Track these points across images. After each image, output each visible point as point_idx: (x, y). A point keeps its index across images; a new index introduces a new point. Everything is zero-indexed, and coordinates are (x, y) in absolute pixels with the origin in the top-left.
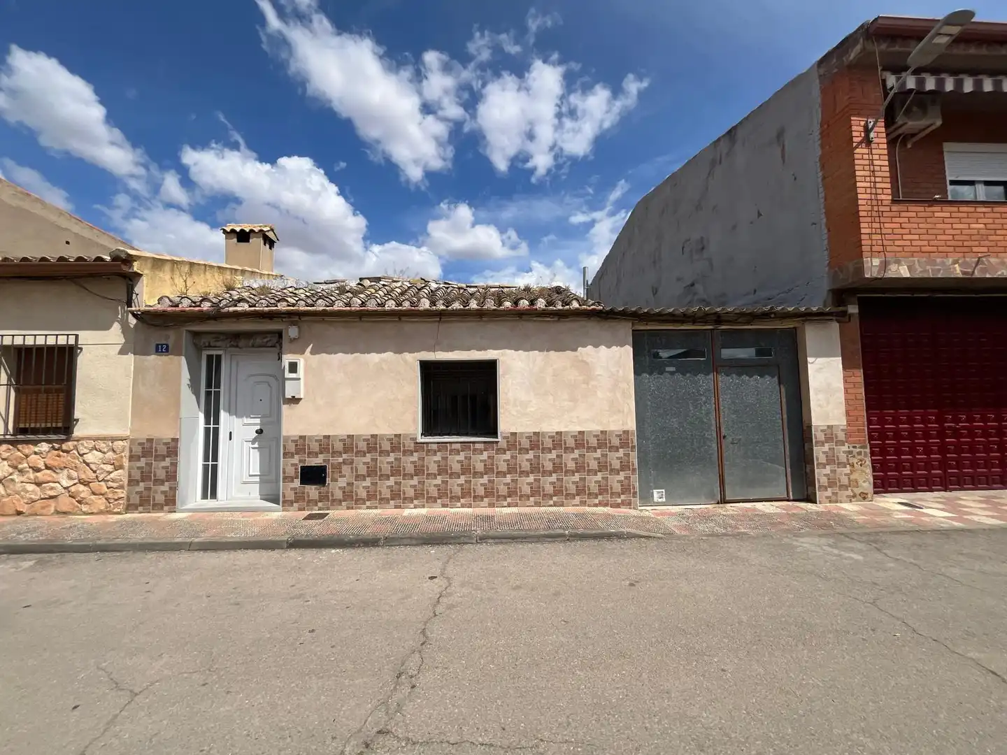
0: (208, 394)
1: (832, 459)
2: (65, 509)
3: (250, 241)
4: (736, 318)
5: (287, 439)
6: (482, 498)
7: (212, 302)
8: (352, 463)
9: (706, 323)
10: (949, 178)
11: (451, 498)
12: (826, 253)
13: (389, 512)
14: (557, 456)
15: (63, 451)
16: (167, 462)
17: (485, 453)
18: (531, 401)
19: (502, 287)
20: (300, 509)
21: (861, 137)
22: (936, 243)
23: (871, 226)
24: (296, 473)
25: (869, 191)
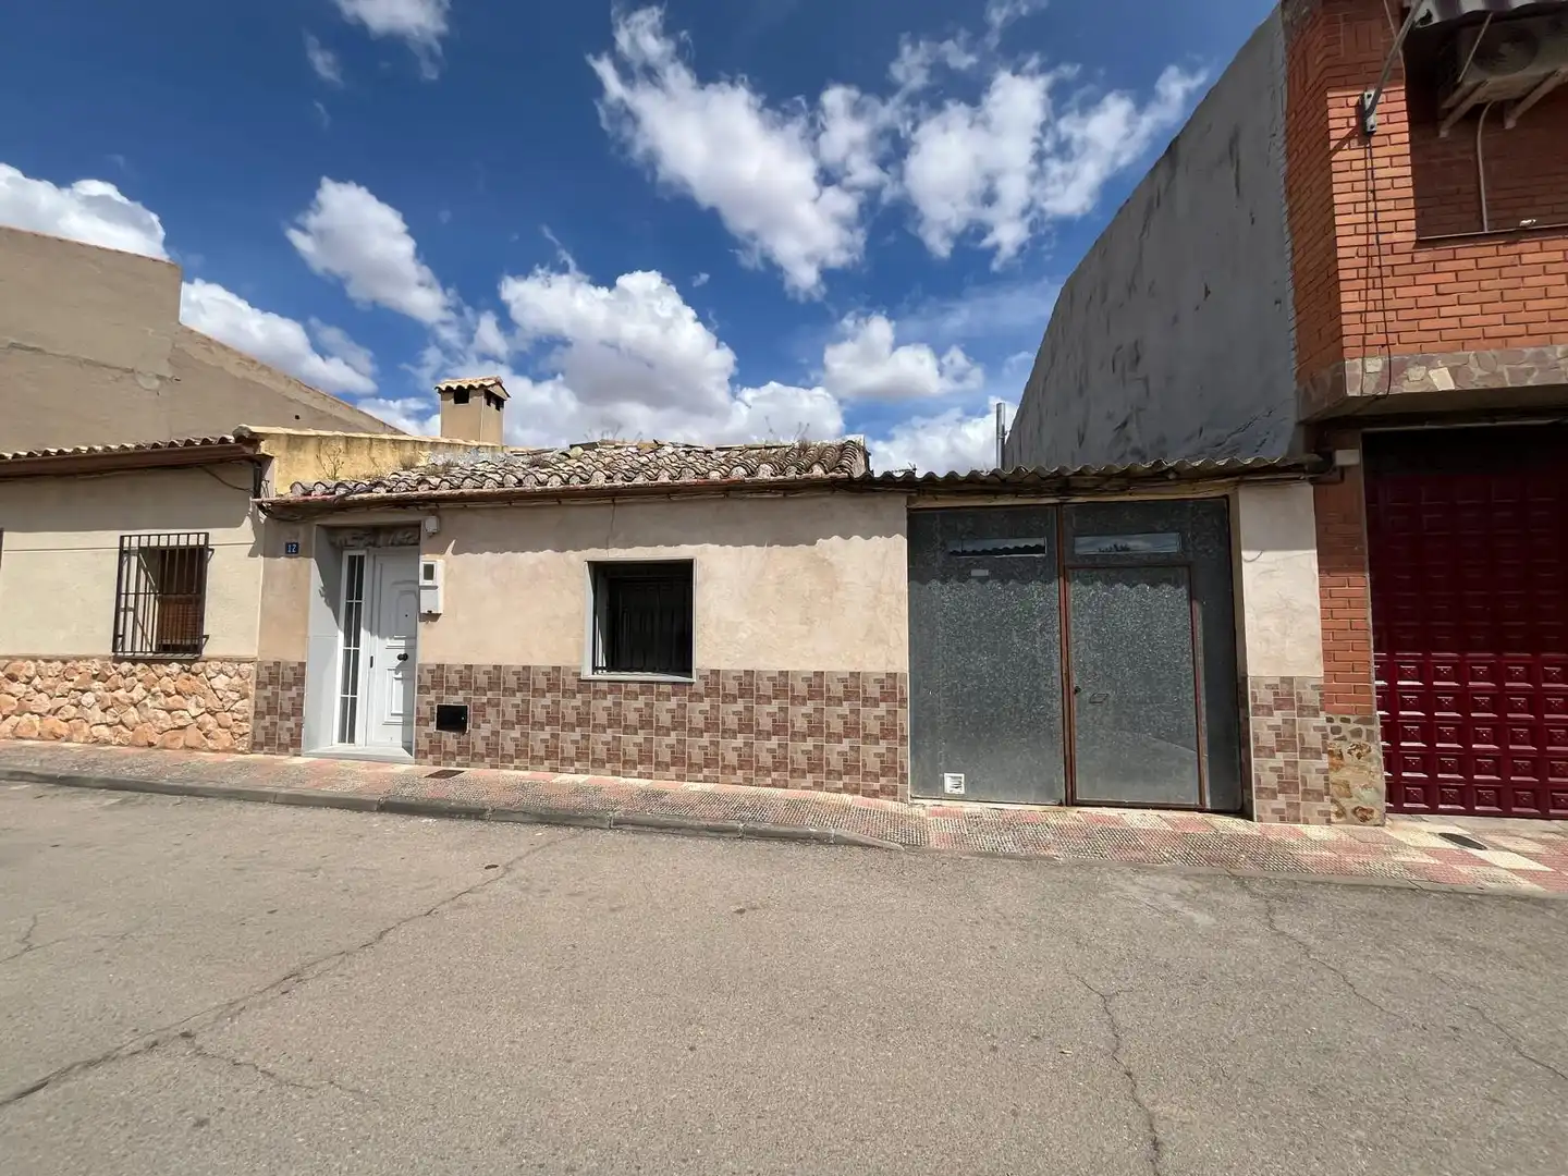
0: (349, 606)
1: (1286, 742)
2: (193, 744)
3: (470, 400)
4: (1097, 483)
5: (422, 667)
6: (667, 766)
7: (347, 488)
8: (498, 705)
9: (1039, 493)
11: (625, 762)
12: (1294, 354)
13: (540, 776)
14: (780, 709)
15: (196, 674)
16: (294, 692)
17: (674, 699)
18: (741, 623)
19: (766, 448)
20: (435, 764)
21: (1349, 127)
22: (1523, 316)
23: (1363, 298)
24: (432, 713)
25: (1362, 229)
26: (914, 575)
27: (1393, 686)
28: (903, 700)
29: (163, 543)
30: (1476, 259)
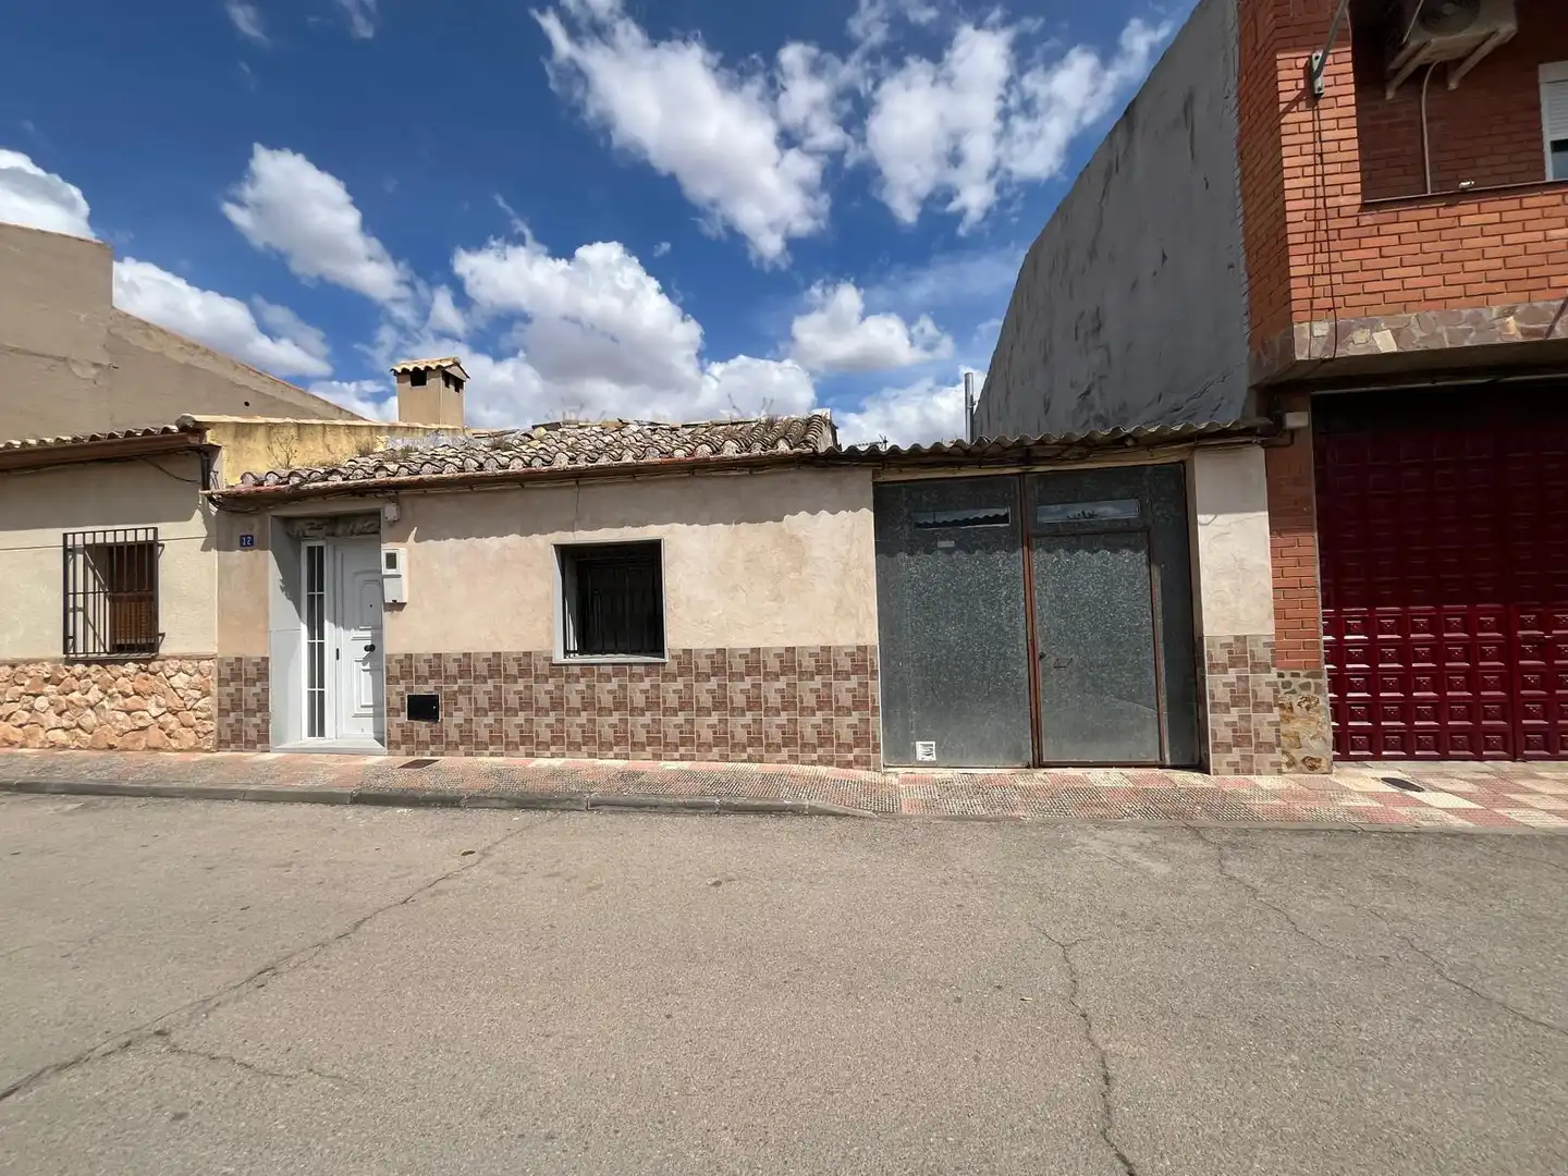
0: (311, 599)
1: (1242, 697)
2: (156, 745)
3: (428, 382)
4: (1059, 451)
5: (390, 658)
6: (643, 746)
7: (301, 476)
8: (470, 693)
10: (1549, 137)
11: (602, 744)
12: (1246, 319)
13: (515, 762)
14: (753, 686)
15: (152, 673)
16: (257, 689)
17: (647, 680)
18: (711, 602)
19: (733, 424)
20: (408, 755)
21: (1298, 89)
22: (1462, 278)
23: (1311, 261)
24: (403, 704)
25: (1309, 193)
26: (881, 548)
27: (1340, 640)
28: (874, 672)
29: (110, 539)
30: (1418, 221)
